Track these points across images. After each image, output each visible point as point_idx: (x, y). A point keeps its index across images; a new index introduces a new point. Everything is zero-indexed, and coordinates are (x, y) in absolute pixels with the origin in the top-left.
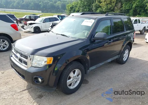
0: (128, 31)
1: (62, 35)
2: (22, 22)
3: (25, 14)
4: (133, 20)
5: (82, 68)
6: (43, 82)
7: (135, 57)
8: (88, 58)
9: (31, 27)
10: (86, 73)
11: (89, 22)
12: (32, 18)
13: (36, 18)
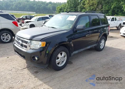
0: (104, 25)
1: (52, 27)
2: (20, 21)
3: (22, 14)
4: (111, 18)
5: (67, 51)
6: (38, 60)
7: (110, 46)
8: (72, 45)
9: (27, 25)
10: (70, 56)
11: (72, 18)
12: (28, 18)
13: (31, 18)
